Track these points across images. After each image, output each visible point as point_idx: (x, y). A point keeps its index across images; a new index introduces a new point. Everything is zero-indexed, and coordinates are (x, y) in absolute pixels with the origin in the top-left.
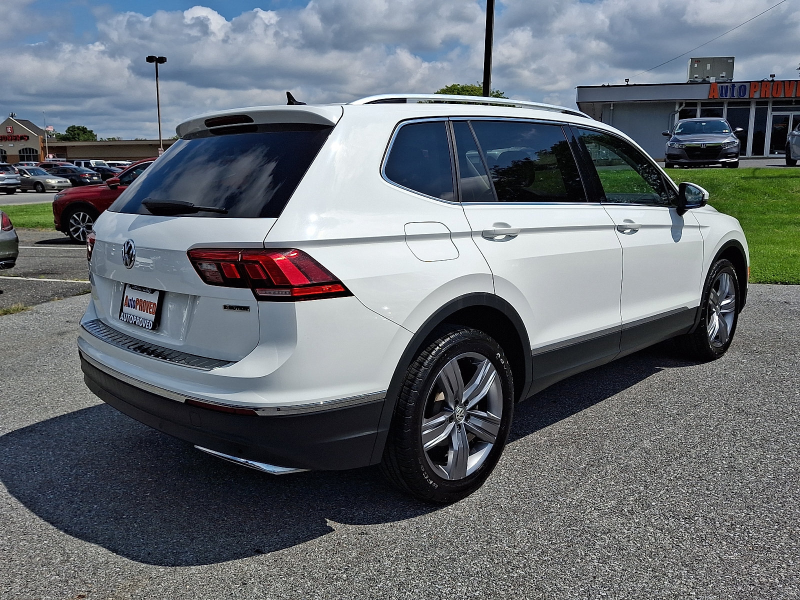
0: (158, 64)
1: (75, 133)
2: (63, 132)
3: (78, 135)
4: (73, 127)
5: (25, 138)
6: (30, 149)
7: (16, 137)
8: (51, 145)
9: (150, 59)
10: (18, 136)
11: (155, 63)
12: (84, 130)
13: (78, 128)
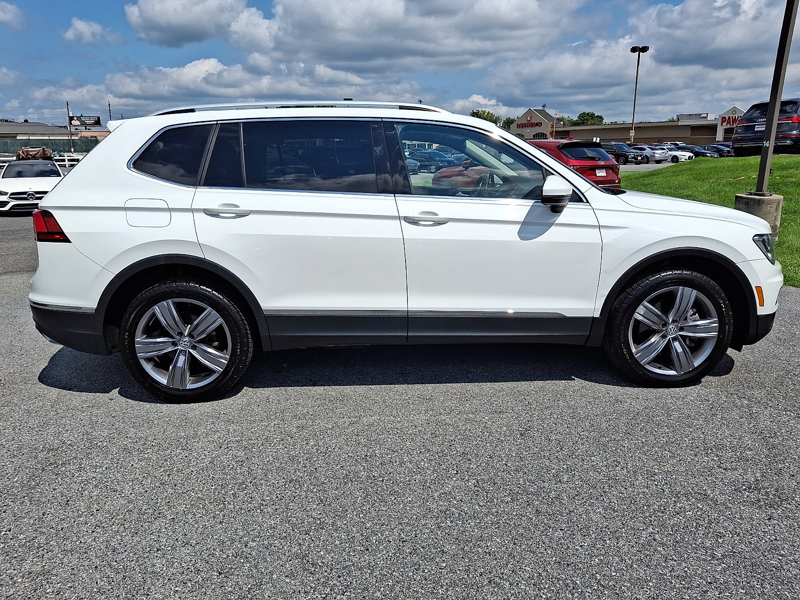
0: (641, 53)
1: (585, 118)
2: (575, 118)
3: (587, 120)
4: (584, 113)
5: (538, 124)
6: (541, 133)
7: (532, 124)
8: (558, 129)
9: (634, 50)
10: (534, 123)
11: (638, 53)
12: (592, 116)
13: (588, 114)
